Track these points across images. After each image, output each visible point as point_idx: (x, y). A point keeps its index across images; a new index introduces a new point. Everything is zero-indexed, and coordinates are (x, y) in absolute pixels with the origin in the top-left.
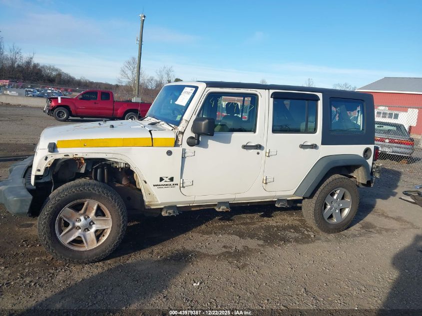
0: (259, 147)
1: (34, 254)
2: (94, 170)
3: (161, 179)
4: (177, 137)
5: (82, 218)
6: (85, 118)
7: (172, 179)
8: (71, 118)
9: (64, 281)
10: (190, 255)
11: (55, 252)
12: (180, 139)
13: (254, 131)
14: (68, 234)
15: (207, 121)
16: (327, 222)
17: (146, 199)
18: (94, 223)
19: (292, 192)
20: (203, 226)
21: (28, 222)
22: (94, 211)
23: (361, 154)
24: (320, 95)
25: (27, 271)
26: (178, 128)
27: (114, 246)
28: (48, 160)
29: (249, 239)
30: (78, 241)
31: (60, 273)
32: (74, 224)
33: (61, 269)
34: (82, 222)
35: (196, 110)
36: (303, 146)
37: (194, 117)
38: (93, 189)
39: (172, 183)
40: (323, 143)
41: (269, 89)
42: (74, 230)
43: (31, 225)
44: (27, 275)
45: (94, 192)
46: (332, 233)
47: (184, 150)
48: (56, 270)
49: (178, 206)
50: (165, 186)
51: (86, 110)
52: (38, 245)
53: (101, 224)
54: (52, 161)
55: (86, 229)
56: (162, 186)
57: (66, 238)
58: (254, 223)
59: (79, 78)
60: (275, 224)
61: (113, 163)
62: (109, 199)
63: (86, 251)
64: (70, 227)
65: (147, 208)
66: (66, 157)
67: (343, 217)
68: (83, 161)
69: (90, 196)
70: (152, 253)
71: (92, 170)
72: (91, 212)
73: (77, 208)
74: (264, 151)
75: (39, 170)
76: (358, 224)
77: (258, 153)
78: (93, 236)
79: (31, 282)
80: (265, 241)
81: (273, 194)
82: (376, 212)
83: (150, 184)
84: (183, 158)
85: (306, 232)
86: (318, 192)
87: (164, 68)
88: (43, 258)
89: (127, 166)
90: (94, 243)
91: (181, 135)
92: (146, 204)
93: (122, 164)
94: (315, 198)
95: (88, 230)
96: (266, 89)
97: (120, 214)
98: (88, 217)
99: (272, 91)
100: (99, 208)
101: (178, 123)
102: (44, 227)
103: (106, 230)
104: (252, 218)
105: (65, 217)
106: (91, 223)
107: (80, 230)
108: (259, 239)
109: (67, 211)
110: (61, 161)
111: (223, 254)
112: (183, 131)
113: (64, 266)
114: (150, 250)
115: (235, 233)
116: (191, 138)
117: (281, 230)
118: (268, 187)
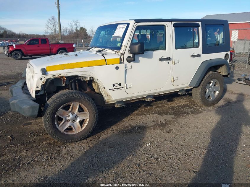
0: (169, 59)
1: (41, 140)
2: (70, 84)
3: (114, 85)
4: (120, 57)
5: (70, 114)
6: (32, 57)
7: (120, 85)
8: (23, 57)
9: (68, 154)
10: (136, 128)
11: (57, 137)
12: (122, 59)
13: (165, 49)
14: (63, 125)
15: (139, 44)
16: (207, 100)
17: (106, 98)
18: (78, 117)
19: (188, 85)
20: (136, 112)
21: (27, 122)
22: (77, 109)
23: (223, 58)
24: (200, 23)
25: (42, 151)
26: (120, 51)
27: (92, 129)
28: (43, 80)
29: (165, 115)
30: (70, 129)
31: (63, 149)
32: (66, 119)
33: (63, 147)
34: (71, 117)
35: (130, 38)
36: (193, 56)
37: (130, 43)
38: (76, 95)
39: (120, 87)
40: (203, 53)
41: (171, 22)
42: (66, 122)
43: (31, 123)
44: (43, 153)
45: (76, 97)
46: (211, 106)
47: (126, 65)
48: (60, 148)
49: (124, 100)
50: (116, 89)
51: (33, 52)
52: (41, 135)
53: (82, 117)
54: (45, 80)
55: (74, 121)
56: (114, 90)
57: (62, 127)
58: (164, 106)
59: (18, 33)
60: (176, 105)
61: (83, 78)
62: (86, 100)
63: (76, 134)
64: (64, 121)
65: (106, 104)
66: (53, 77)
67: (215, 96)
68: (65, 79)
69: (74, 100)
70: (113, 130)
71: (69, 84)
72: (75, 110)
73: (67, 108)
74: (172, 61)
75: (38, 87)
76: (222, 100)
77: (168, 63)
78: (79, 125)
79: (47, 157)
80: (175, 115)
81: (177, 87)
82: (228, 92)
83: (107, 89)
84: (126, 70)
85: (195, 107)
86: (202, 83)
87: (73, 21)
88: (48, 142)
89: (91, 79)
90: (80, 129)
91: (123, 56)
92: (106, 101)
93: (89, 78)
94: (201, 87)
95: (75, 121)
96: (169, 22)
97: (94, 109)
98: (74, 113)
99: (173, 23)
100: (80, 107)
101: (119, 49)
102: (48, 123)
103: (86, 120)
104: (161, 103)
105: (60, 115)
106: (76, 117)
107: (70, 122)
108: (171, 114)
109: (61, 111)
110: (50, 80)
111: (154, 125)
112: (123, 53)
113: (64, 145)
114: (111, 128)
115: (156, 113)
116: (129, 57)
117: (181, 108)
118: (175, 83)
